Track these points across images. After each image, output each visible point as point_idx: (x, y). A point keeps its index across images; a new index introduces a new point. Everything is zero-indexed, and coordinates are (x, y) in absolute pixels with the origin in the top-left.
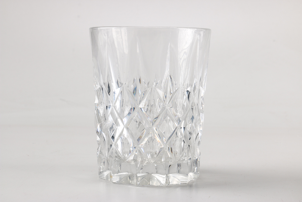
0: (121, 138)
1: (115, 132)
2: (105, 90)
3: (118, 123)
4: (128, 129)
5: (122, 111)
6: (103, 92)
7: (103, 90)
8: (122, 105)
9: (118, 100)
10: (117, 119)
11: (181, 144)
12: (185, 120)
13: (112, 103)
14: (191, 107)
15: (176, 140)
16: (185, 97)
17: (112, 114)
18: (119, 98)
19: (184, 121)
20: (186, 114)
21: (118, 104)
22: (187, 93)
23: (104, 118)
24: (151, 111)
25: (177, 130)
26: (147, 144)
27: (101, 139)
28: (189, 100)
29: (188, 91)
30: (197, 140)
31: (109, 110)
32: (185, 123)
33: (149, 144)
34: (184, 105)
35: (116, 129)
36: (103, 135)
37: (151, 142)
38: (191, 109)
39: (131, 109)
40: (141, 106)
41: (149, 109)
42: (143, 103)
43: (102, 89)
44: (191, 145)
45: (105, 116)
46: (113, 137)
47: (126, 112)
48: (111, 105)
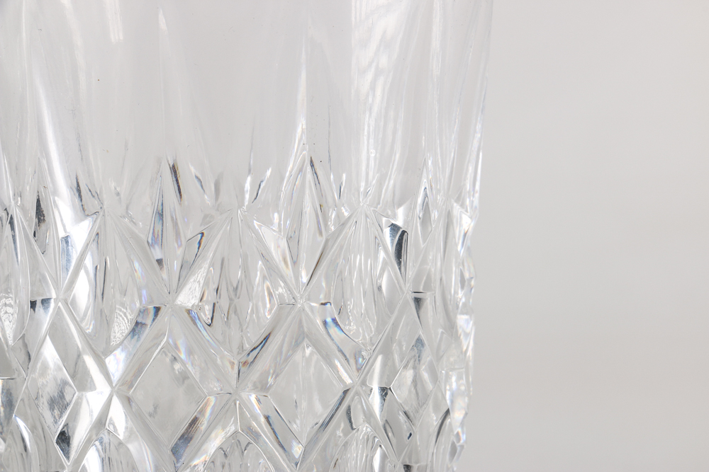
0: (101, 443)
1: (74, 416)
2: (24, 228)
3: (86, 372)
4: (128, 401)
5: (104, 319)
6: (14, 237)
7: (13, 228)
8: (100, 292)
9: (82, 273)
10: (79, 356)
11: (372, 457)
12: (386, 352)
13: (57, 287)
14: (410, 297)
15: (346, 445)
16: (382, 255)
17: (58, 333)
18: (89, 262)
19: (380, 358)
20: (389, 326)
21: (83, 290)
22: (393, 236)
23: (23, 351)
24: (233, 316)
25: (353, 399)
26: (218, 463)
27: (8, 446)
28: (399, 263)
29: (394, 228)
30: (442, 438)
31: (45, 318)
32: (384, 365)
33: (227, 462)
34: (380, 288)
35: (78, 404)
36: (18, 427)
37: (237, 453)
38: (412, 304)
39: (143, 312)
40: (188, 297)
41: (224, 303)
42: (197, 285)
43: (11, 223)
44: (417, 463)
45: (25, 345)
46: (64, 439)
47: (121, 326)
48: (54, 295)
